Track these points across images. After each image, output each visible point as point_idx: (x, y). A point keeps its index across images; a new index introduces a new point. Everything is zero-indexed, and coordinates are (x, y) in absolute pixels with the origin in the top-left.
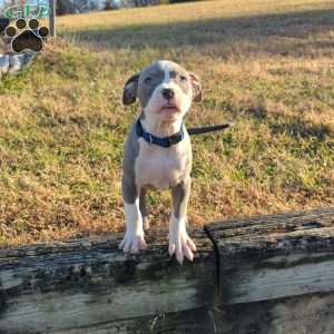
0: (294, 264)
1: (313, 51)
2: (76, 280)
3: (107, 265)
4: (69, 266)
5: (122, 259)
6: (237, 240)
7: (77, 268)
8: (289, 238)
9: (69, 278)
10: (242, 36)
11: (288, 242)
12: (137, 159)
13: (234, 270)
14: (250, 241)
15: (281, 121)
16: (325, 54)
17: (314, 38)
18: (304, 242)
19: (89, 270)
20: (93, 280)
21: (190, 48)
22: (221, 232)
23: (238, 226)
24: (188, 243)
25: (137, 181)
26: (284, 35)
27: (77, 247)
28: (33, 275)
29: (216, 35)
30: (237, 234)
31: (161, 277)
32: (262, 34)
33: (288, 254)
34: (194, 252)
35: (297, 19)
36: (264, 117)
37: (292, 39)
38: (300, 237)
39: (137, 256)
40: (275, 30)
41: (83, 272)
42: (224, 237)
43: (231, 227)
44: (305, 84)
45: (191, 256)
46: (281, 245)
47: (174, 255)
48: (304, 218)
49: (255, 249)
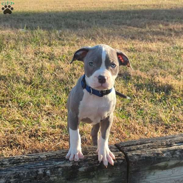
0: (172, 167)
1: (151, 37)
2: (41, 179)
3: (60, 169)
4: (35, 170)
5: (69, 165)
6: (139, 152)
7: (41, 172)
8: (169, 151)
9: (35, 178)
10: (102, 25)
11: (169, 153)
12: (81, 102)
13: (137, 171)
14: (147, 153)
15: (141, 82)
16: (158, 40)
17: (150, 28)
18: (178, 153)
19: (48, 172)
20: (51, 179)
21: (68, 30)
22: (128, 148)
23: (137, 144)
24: (110, 154)
25: (79, 116)
26: (130, 25)
27: (37, 159)
28: (12, 176)
29: (84, 23)
30: (138, 149)
31: (93, 176)
32: (115, 23)
33: (169, 160)
34: (114, 160)
35: (137, 15)
36: (129, 79)
37: (136, 29)
38: (176, 150)
39: (79, 163)
40: (123, 22)
41: (45, 174)
42: (130, 150)
43: (133, 145)
44: (151, 58)
45: (113, 162)
46: (165, 155)
47: (102, 162)
48: (176, 139)
49: (150, 157)
